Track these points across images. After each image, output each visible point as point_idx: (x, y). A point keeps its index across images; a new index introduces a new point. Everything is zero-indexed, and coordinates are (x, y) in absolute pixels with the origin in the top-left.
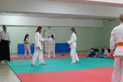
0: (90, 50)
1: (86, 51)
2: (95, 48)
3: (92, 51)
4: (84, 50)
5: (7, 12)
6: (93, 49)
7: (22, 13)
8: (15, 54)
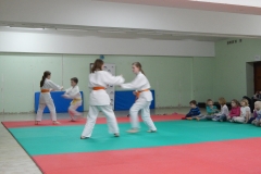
0: (188, 105)
1: (180, 108)
2: (198, 101)
3: (194, 106)
4: (176, 105)
5: (13, 24)
6: (194, 102)
7: (43, 26)
8: (30, 113)
